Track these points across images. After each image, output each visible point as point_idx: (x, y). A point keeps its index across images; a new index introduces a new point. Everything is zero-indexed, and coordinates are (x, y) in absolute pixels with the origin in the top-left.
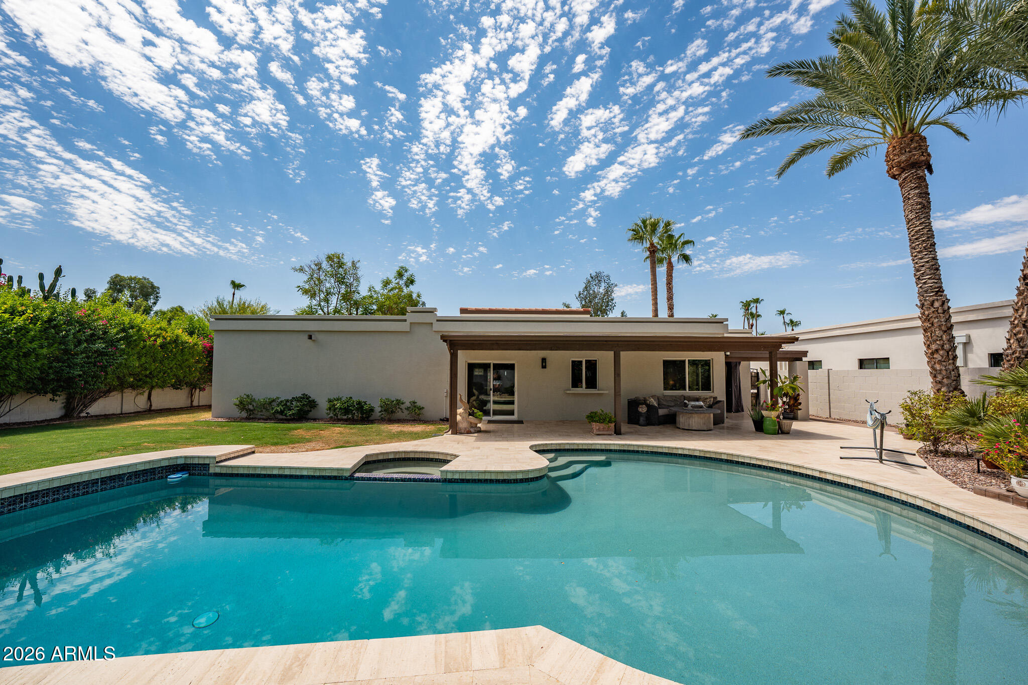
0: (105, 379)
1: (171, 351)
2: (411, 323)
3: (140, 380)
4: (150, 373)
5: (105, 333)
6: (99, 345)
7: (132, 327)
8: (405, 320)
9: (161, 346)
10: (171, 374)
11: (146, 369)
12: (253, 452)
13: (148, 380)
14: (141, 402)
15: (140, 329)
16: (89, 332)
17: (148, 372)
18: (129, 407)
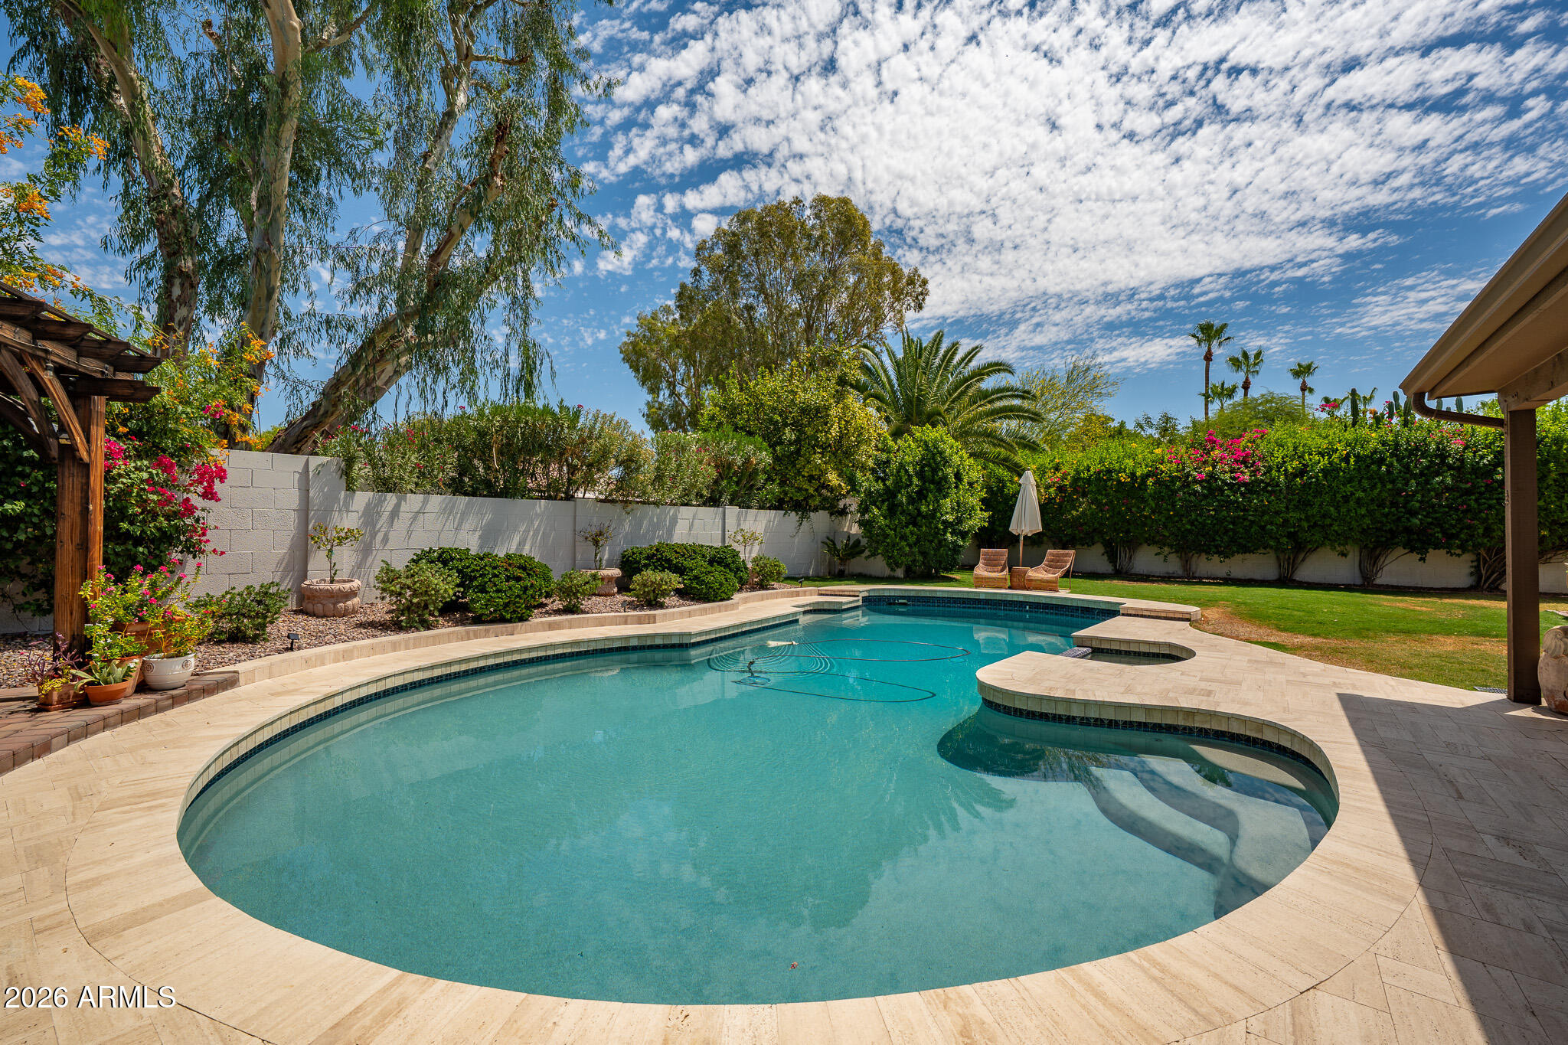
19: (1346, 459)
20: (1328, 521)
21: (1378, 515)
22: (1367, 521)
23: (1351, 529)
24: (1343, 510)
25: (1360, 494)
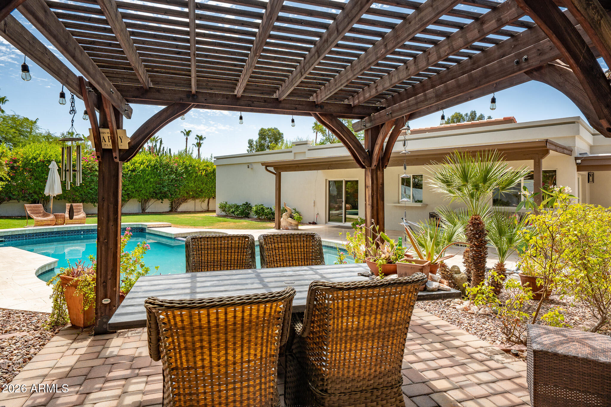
0: (180, 193)
1: (211, 178)
2: (295, 153)
3: (197, 194)
4: (202, 190)
5: (177, 170)
6: (173, 176)
7: (191, 166)
8: (291, 152)
9: (206, 175)
10: (212, 190)
11: (199, 188)
12: (170, 226)
13: (200, 194)
14: (204, 206)
15: (194, 167)
16: (169, 170)
17: (199, 190)
18: (198, 208)
19: (147, 166)
20: (141, 189)
21: (155, 187)
22: (152, 189)
23: (146, 192)
24: (146, 185)
25: (152, 180)
